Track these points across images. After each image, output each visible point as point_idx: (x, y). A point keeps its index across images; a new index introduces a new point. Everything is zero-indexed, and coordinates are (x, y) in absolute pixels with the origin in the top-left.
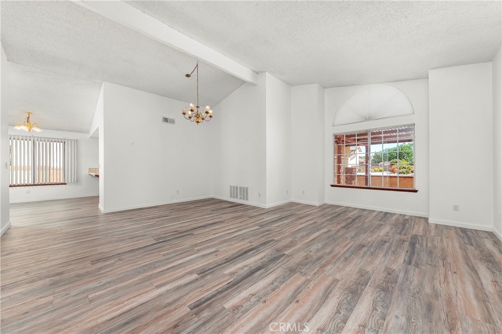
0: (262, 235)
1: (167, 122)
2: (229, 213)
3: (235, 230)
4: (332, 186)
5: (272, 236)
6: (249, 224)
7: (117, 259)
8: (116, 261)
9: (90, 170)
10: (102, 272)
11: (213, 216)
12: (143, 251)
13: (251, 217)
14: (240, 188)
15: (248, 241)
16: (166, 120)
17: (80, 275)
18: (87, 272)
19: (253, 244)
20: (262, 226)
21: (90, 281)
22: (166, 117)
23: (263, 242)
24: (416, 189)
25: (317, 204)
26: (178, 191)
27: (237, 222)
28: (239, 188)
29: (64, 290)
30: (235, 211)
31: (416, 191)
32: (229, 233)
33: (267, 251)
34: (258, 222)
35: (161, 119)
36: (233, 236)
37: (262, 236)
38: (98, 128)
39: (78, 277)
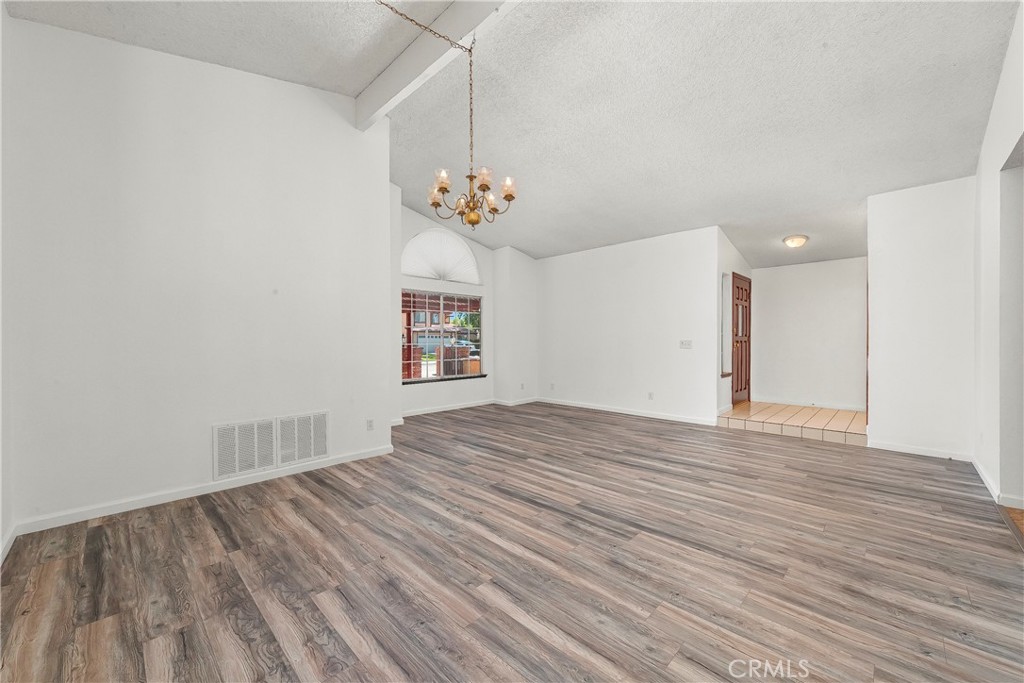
7: (744, 549)
8: (750, 546)
10: (784, 545)
12: (691, 534)
17: (817, 564)
18: (804, 561)
21: (810, 544)
29: (848, 555)
39: (821, 562)
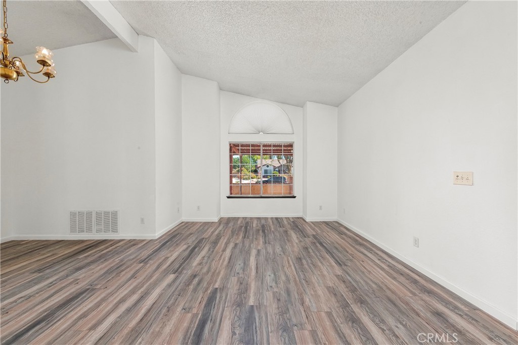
0: (191, 287)
2: (88, 264)
3: (135, 297)
4: (228, 197)
5: (209, 284)
6: (151, 277)
11: (51, 284)
13: (145, 261)
14: (98, 214)
15: (179, 309)
19: (195, 311)
20: (178, 271)
23: (206, 299)
24: (295, 195)
25: (216, 220)
27: (124, 279)
28: (94, 215)
30: (100, 257)
31: (295, 197)
32: (129, 310)
33: (227, 313)
34: (164, 267)
36: (143, 311)
37: (195, 290)
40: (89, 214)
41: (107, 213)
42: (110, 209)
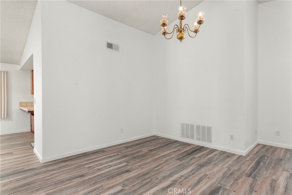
1: (112, 48)
9: (21, 104)
11: (193, 173)
14: (198, 127)
16: (110, 46)
22: (111, 42)
26: (122, 130)
28: (195, 127)
35: (105, 45)
38: (32, 56)
40: (192, 126)
41: (204, 127)
42: (206, 125)
